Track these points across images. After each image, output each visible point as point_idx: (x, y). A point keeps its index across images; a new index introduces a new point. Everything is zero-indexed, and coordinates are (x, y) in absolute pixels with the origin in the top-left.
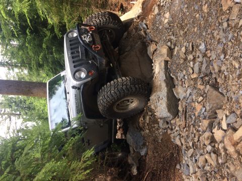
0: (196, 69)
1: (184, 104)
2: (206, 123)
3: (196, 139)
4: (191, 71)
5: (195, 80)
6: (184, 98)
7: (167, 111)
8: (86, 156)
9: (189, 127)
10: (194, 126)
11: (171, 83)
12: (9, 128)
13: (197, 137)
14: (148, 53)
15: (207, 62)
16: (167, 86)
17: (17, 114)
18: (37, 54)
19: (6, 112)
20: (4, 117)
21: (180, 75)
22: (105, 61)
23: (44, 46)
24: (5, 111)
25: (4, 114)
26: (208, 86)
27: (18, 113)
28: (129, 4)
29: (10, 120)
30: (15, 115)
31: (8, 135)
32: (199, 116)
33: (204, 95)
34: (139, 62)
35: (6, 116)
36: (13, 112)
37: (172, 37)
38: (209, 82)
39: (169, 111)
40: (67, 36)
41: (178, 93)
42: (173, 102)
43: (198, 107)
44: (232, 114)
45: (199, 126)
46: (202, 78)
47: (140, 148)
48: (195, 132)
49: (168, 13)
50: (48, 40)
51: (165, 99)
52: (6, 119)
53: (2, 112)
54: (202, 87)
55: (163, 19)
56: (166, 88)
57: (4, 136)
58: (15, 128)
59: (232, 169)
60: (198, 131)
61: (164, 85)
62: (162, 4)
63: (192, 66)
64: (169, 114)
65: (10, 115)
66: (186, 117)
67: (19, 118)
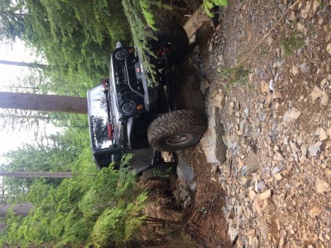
0: (242, 127)
1: (231, 154)
2: (244, 180)
3: (237, 192)
4: (237, 128)
5: (240, 136)
6: (231, 149)
7: (215, 157)
9: (233, 177)
10: (237, 178)
11: (221, 131)
12: (36, 134)
13: (238, 189)
14: (201, 89)
15: (249, 127)
16: (217, 133)
17: (46, 118)
19: (33, 114)
20: (30, 120)
21: (230, 126)
23: (83, 51)
24: (31, 113)
25: (30, 117)
26: (249, 147)
27: (47, 116)
29: (38, 124)
30: (43, 118)
31: (36, 142)
32: (241, 171)
33: (246, 154)
34: (191, 97)
35: (33, 119)
36: (41, 115)
38: (250, 143)
39: (217, 158)
41: (226, 141)
42: (222, 149)
43: (241, 164)
45: (240, 180)
46: (245, 137)
47: (191, 183)
48: (237, 184)
49: (221, 56)
51: (214, 146)
52: (32, 123)
53: (27, 115)
54: (245, 146)
55: (216, 61)
56: (215, 135)
58: (43, 134)
60: (239, 184)
61: (214, 131)
62: (216, 42)
63: (238, 123)
64: (217, 161)
65: (37, 118)
66: (231, 168)
67: (48, 122)
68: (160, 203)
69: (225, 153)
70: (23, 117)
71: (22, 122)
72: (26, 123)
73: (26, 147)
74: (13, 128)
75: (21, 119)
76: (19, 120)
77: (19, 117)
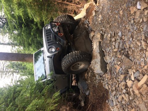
0: (117, 46)
1: (110, 66)
2: (122, 77)
3: (117, 86)
4: (114, 48)
5: (116, 52)
6: (110, 62)
7: (100, 70)
8: (55, 96)
9: (113, 79)
10: (116, 78)
11: (102, 54)
12: (12, 80)
13: (117, 84)
14: (90, 37)
15: (122, 42)
16: (100, 56)
17: (17, 72)
18: (28, 38)
19: (11, 71)
20: (10, 73)
21: (108, 50)
22: (65, 42)
23: (32, 34)
24: (10, 70)
25: (10, 72)
26: (123, 56)
27: (18, 71)
28: (79, 10)
31: (12, 83)
32: (118, 73)
33: (121, 61)
34: (85, 42)
35: (11, 73)
36: (15, 71)
37: (103, 28)
38: (124, 54)
39: (102, 70)
40: (45, 28)
41: (106, 60)
42: (104, 65)
43: (118, 68)
44: (137, 72)
45: (119, 78)
46: (120, 51)
47: (86, 91)
48: (116, 82)
49: (101, 15)
50: (34, 30)
51: (99, 63)
52: (10, 75)
53: (9, 71)
54: (120, 56)
55: (98, 19)
56: (100, 57)
57: (9, 84)
59: (137, 103)
60: (118, 81)
61: (98, 55)
62: (97, 10)
63: (114, 44)
64: (101, 72)
65: (13, 72)
66: (111, 73)
67: (18, 74)
68: (69, 106)
69: (106, 67)
70: (6, 72)
71: (6, 74)
72: (8, 75)
73: (7, 86)
74: (2, 77)
75: (6, 73)
76: (5, 73)
77: (4, 72)
